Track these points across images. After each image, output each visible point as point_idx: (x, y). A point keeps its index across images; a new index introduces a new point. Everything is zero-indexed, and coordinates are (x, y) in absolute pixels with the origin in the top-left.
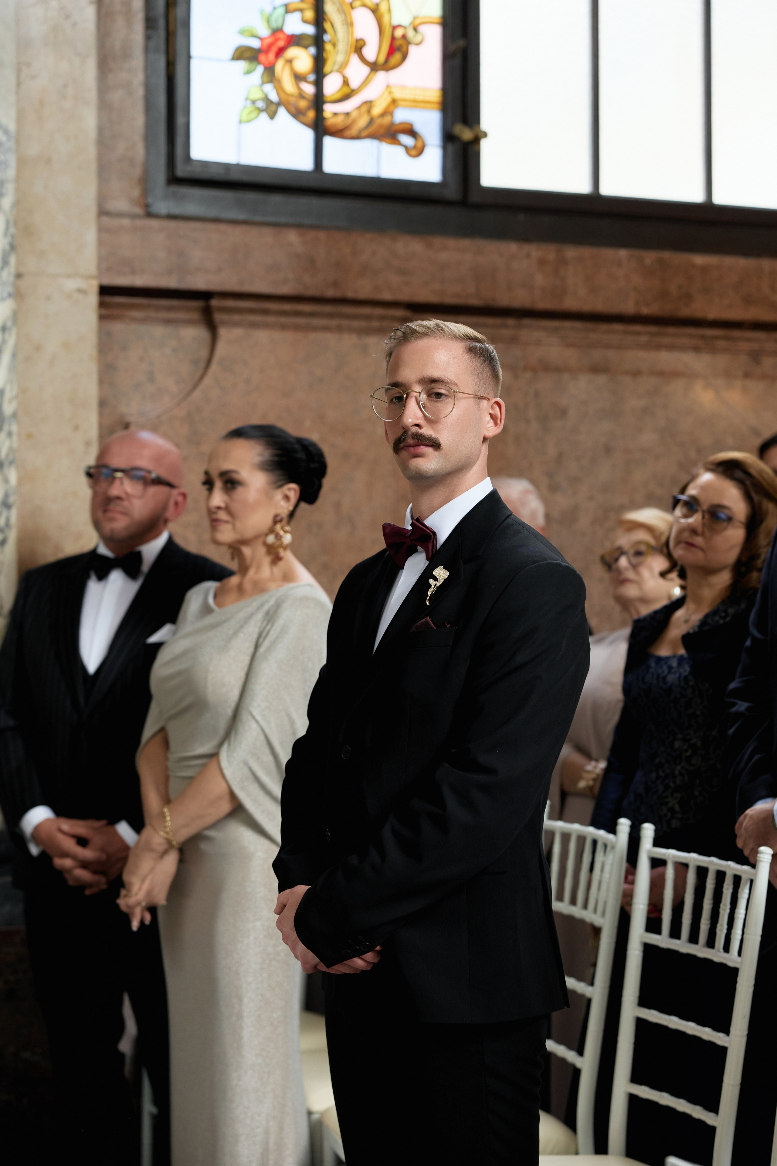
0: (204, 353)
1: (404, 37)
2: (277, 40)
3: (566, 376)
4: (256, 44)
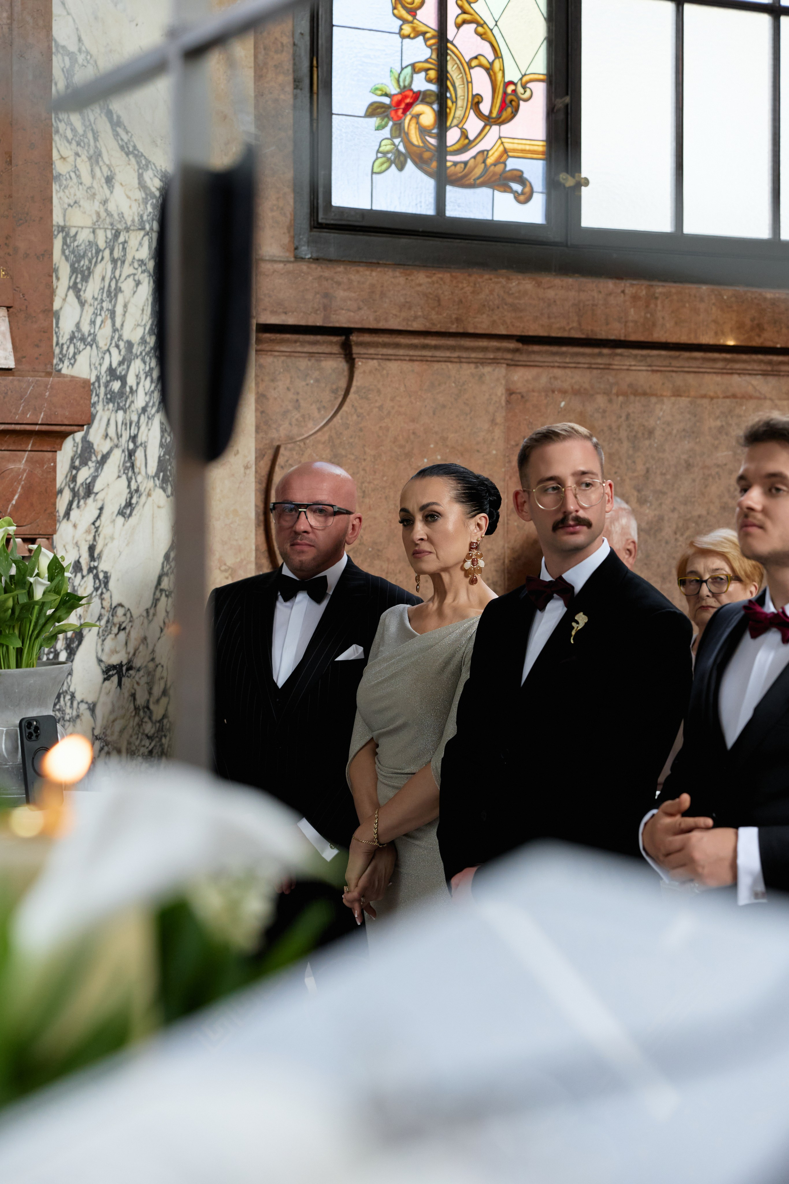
0: (343, 384)
1: (514, 91)
2: (406, 97)
3: (653, 400)
4: (387, 100)
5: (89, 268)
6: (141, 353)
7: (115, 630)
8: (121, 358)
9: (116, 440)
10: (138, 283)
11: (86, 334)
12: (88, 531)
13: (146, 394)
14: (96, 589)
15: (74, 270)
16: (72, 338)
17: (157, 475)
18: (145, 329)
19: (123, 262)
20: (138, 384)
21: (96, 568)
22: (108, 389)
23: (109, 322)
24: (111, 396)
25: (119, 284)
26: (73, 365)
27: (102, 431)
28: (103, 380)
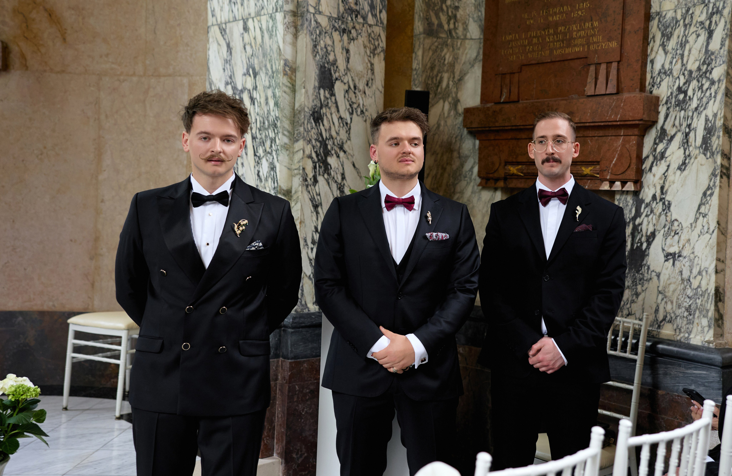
5: (671, 33)
6: (697, 76)
7: (673, 234)
8: (685, 81)
9: (679, 128)
10: (698, 36)
11: (667, 69)
12: (661, 178)
13: (698, 100)
14: (664, 210)
15: (663, 35)
16: (659, 74)
17: (701, 146)
18: (700, 62)
19: (691, 25)
20: (694, 94)
21: (664, 198)
22: (677, 99)
23: (680, 61)
24: (678, 103)
25: (687, 38)
26: (659, 88)
27: (672, 123)
28: (674, 94)
